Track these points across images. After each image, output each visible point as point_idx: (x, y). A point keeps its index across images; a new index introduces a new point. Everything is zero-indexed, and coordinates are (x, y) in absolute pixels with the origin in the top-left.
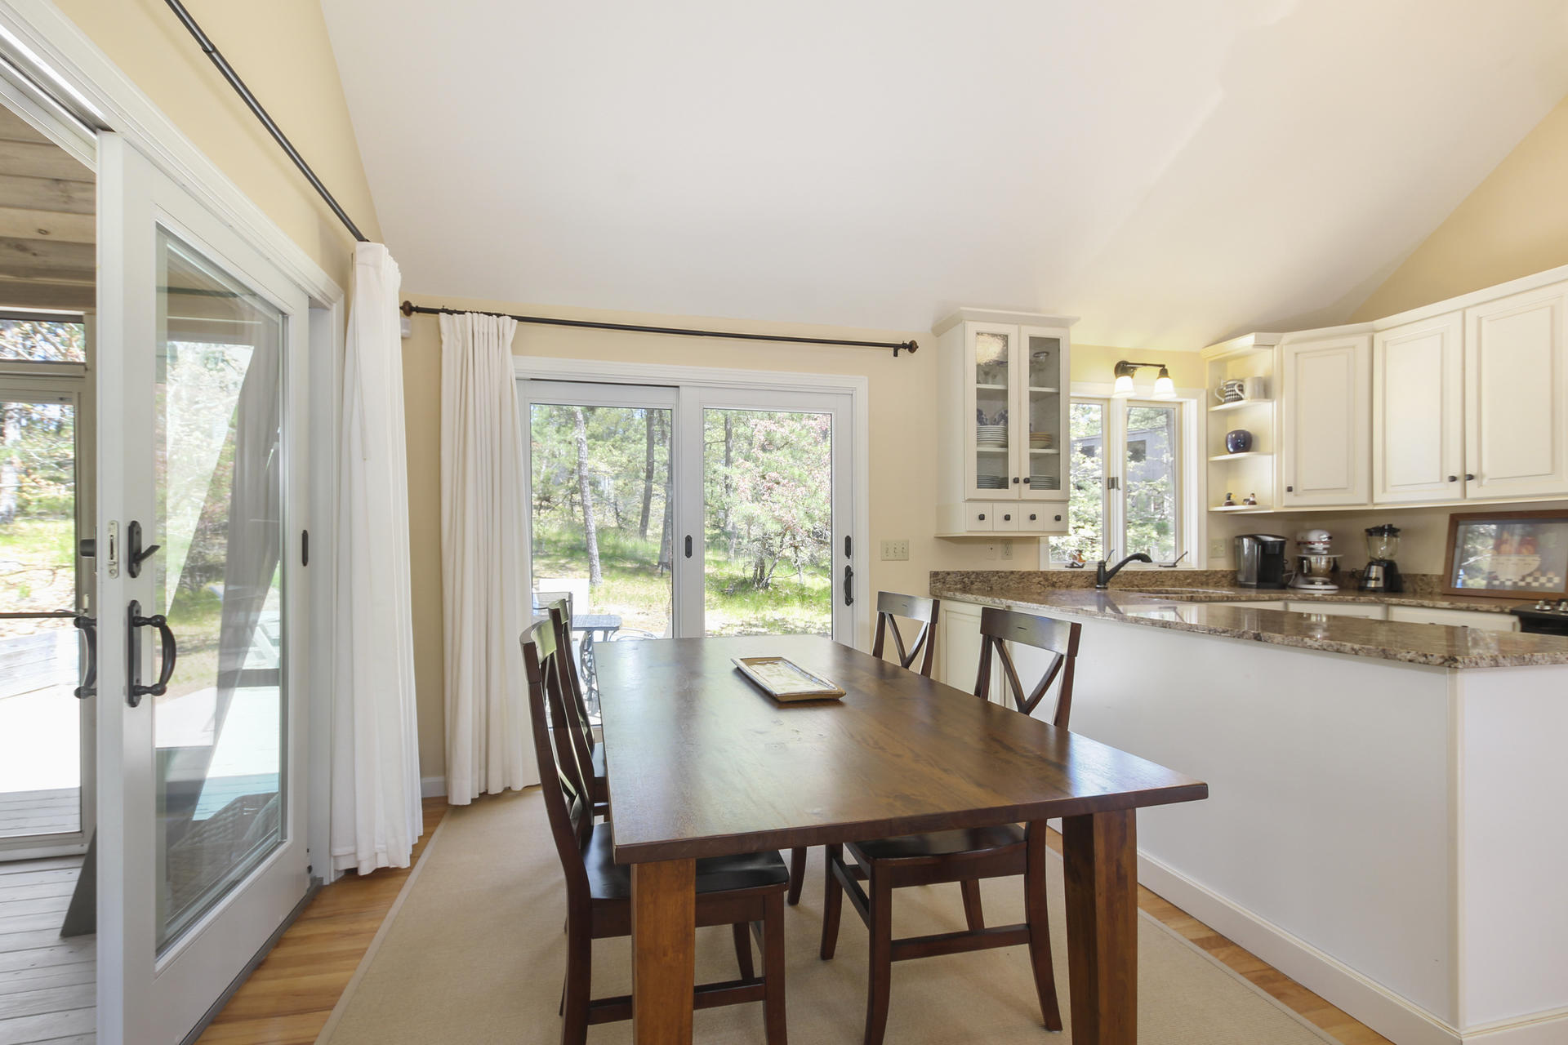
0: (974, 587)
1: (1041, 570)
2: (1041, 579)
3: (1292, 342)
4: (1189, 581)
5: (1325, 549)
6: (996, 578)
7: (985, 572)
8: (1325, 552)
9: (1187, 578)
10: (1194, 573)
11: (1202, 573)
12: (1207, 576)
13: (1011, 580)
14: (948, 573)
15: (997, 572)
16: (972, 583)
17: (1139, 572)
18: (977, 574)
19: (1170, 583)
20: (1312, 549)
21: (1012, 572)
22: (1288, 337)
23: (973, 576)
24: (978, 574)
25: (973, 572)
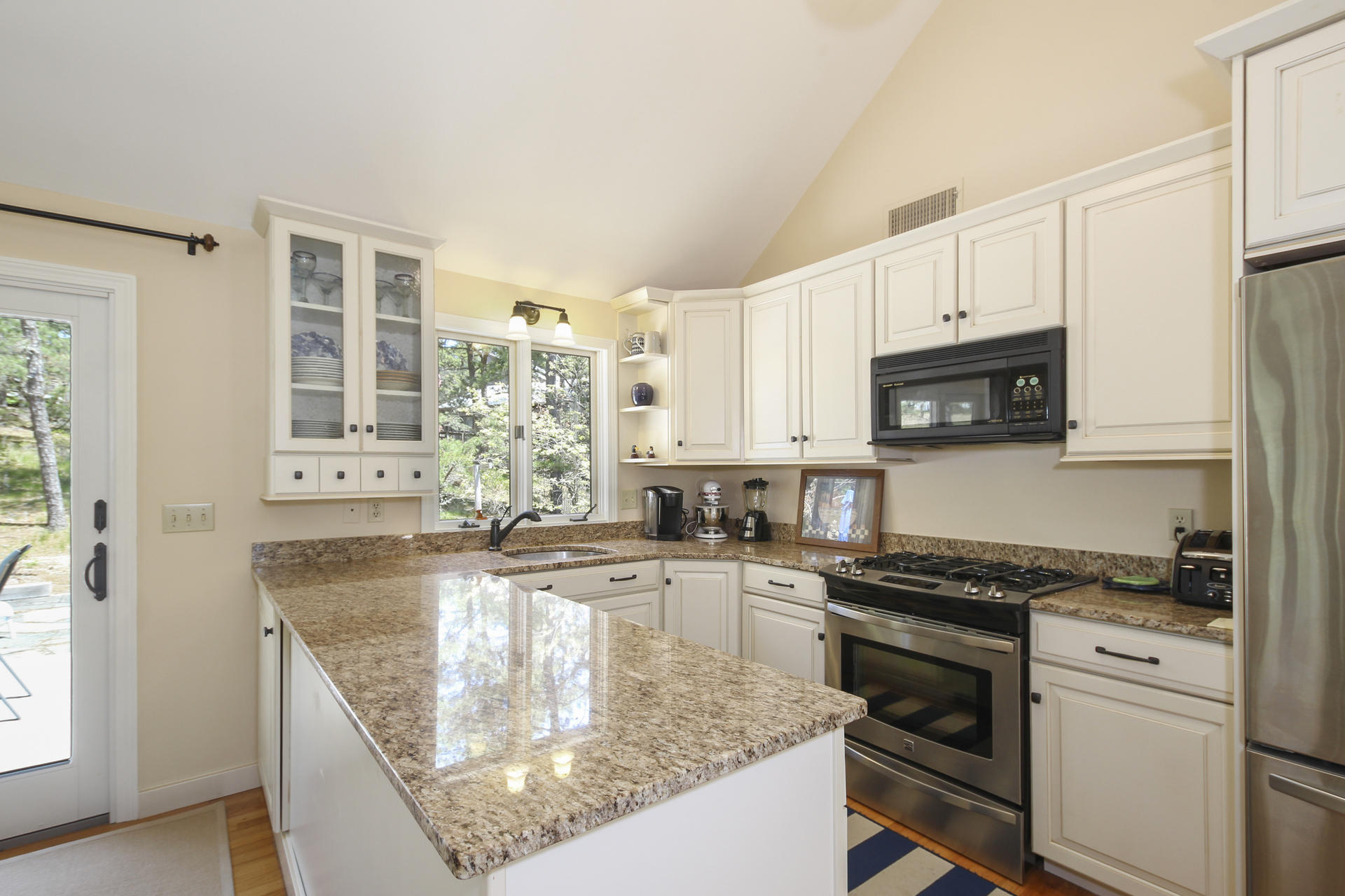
0: (323, 559)
1: (424, 532)
2: (422, 543)
3: (682, 301)
4: (598, 534)
5: (716, 500)
6: (355, 546)
7: (340, 539)
8: (716, 503)
9: (596, 532)
10: (604, 526)
11: (612, 525)
12: (617, 528)
13: (380, 547)
14: (280, 545)
15: (359, 539)
16: (319, 555)
17: (545, 528)
18: (326, 542)
19: (579, 537)
20: (706, 500)
21: (381, 538)
22: (679, 295)
23: (321, 546)
24: (328, 543)
25: (321, 541)
